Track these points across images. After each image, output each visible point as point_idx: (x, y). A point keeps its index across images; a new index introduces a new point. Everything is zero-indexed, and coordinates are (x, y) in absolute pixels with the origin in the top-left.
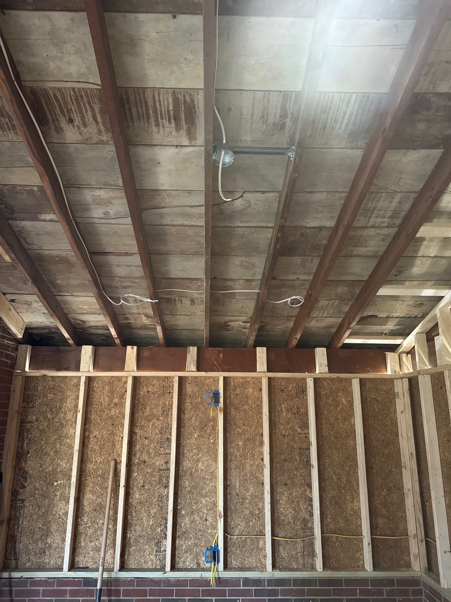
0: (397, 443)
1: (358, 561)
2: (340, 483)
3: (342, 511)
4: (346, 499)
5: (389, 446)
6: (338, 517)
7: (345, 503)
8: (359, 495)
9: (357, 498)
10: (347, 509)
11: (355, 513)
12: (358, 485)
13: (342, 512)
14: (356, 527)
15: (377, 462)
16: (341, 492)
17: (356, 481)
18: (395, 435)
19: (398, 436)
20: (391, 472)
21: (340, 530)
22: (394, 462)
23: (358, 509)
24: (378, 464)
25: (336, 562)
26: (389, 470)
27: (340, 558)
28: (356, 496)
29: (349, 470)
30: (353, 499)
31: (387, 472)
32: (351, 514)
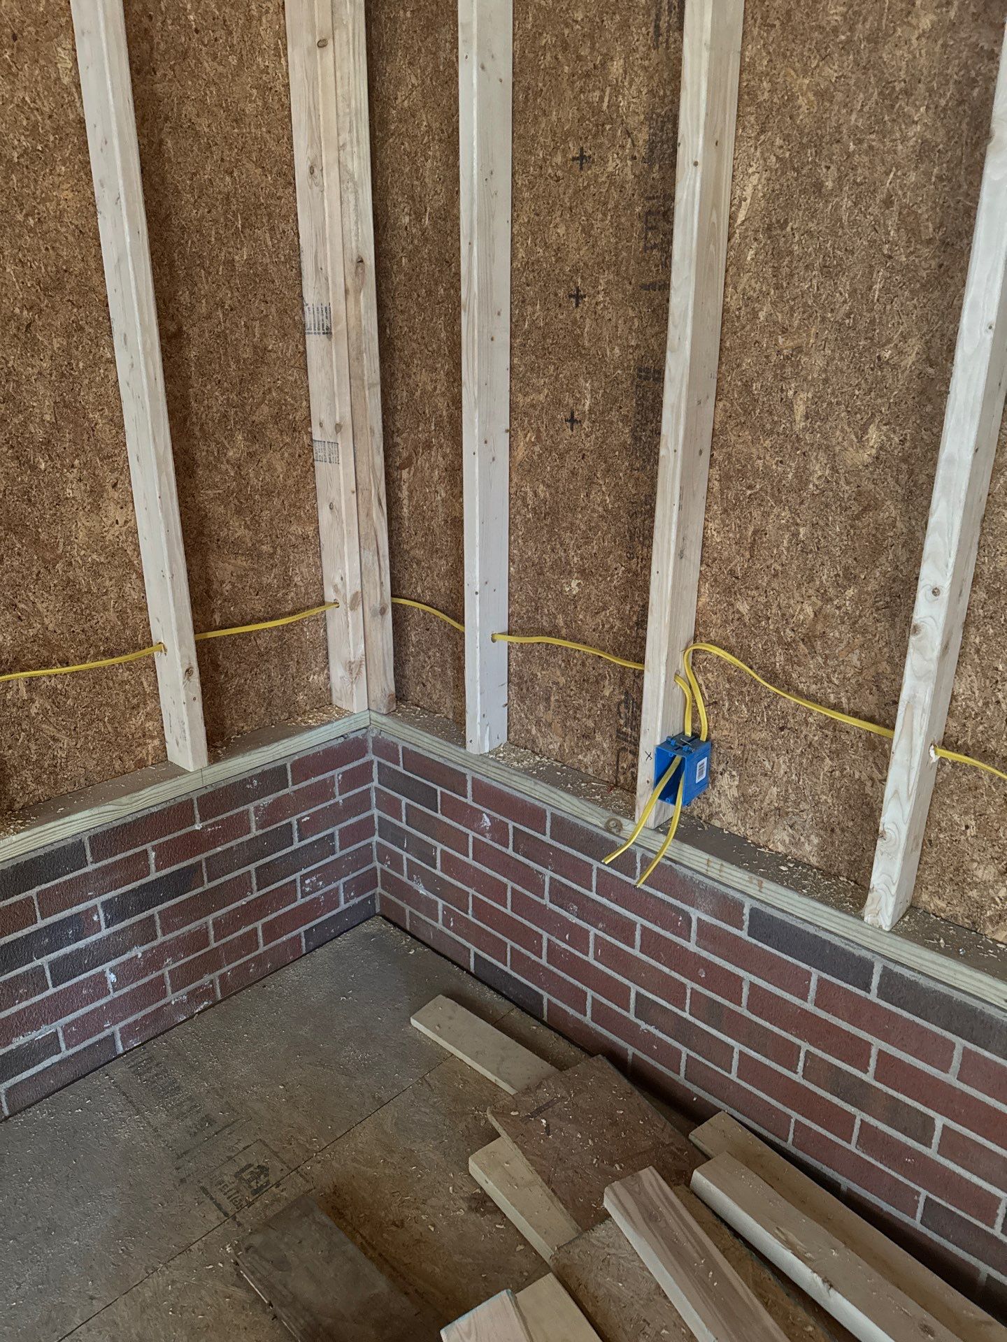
0: (286, 217)
1: (140, 745)
2: (24, 424)
3: (48, 556)
4: (59, 501)
5: (252, 226)
6: (27, 588)
7: (58, 520)
8: (124, 470)
9: (114, 486)
10: (71, 543)
11: (113, 555)
12: (118, 425)
13: (49, 565)
14: (121, 614)
15: (203, 309)
16: (34, 468)
17: (108, 404)
18: (279, 174)
19: (291, 184)
20: (261, 353)
21: (47, 643)
22: (273, 310)
23: (123, 538)
24: (209, 317)
25: (37, 780)
26: (255, 347)
27: (54, 757)
28: (111, 478)
29: (66, 351)
30: (96, 493)
31: (247, 354)
32: (94, 562)
